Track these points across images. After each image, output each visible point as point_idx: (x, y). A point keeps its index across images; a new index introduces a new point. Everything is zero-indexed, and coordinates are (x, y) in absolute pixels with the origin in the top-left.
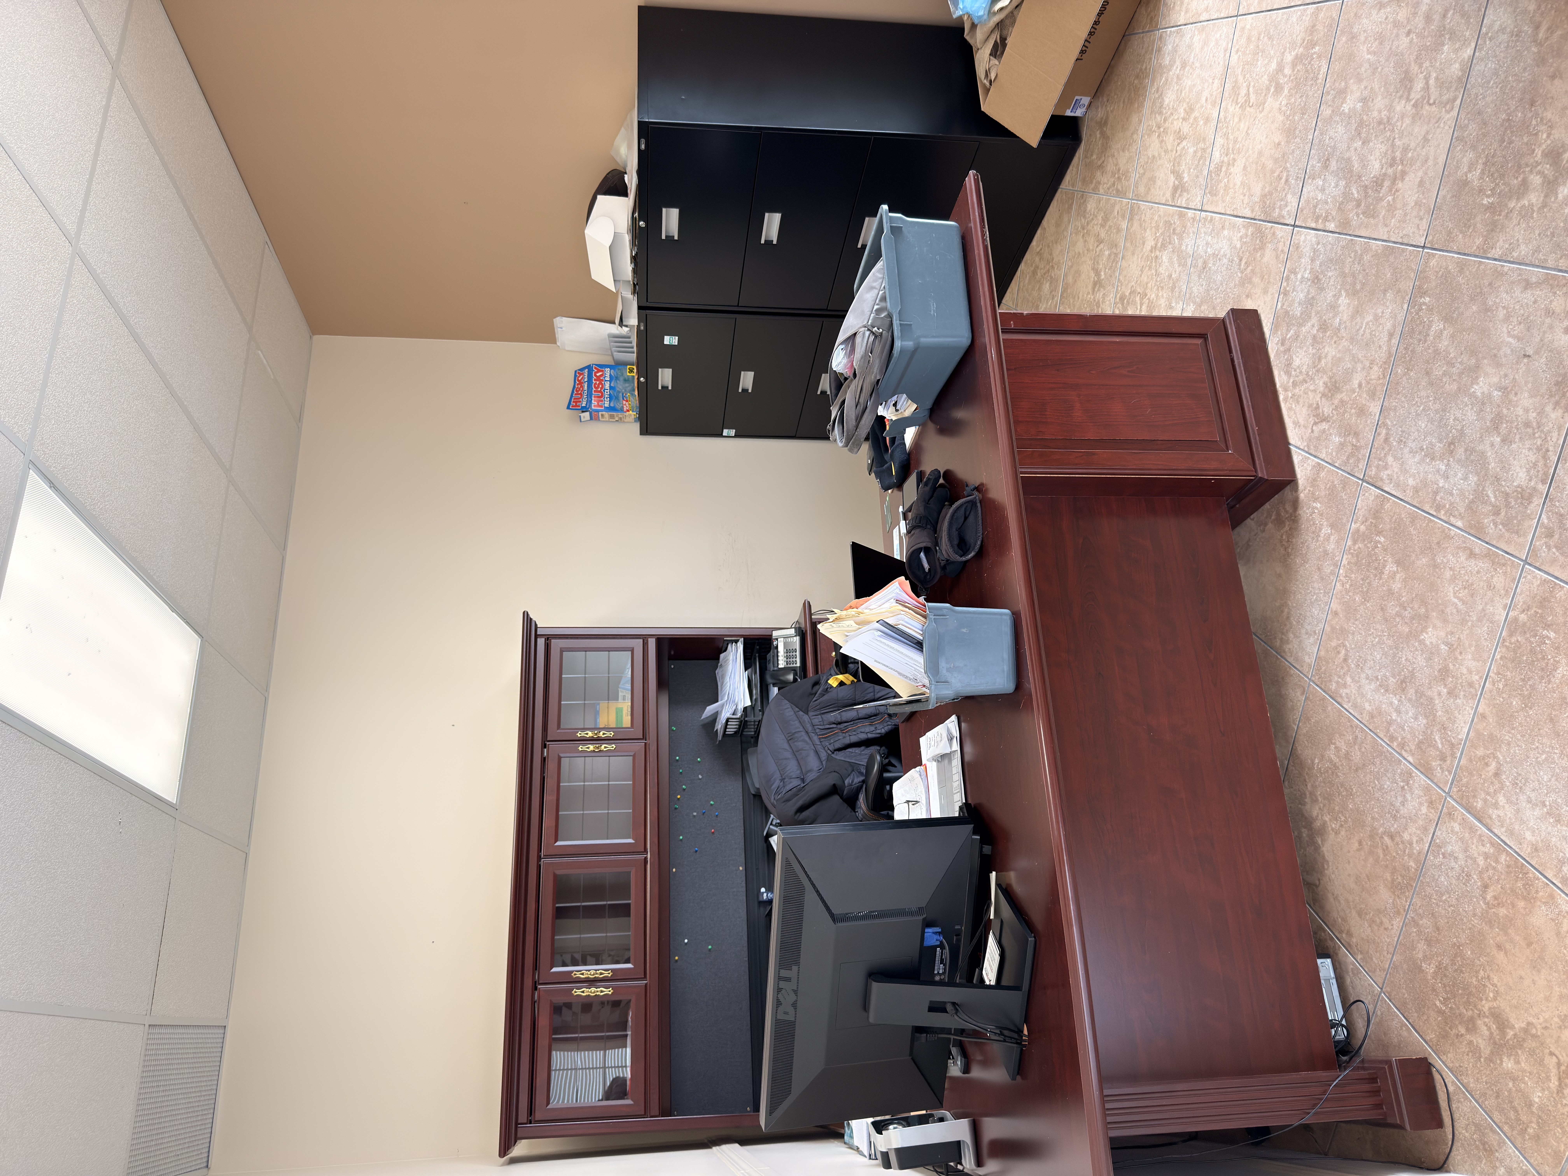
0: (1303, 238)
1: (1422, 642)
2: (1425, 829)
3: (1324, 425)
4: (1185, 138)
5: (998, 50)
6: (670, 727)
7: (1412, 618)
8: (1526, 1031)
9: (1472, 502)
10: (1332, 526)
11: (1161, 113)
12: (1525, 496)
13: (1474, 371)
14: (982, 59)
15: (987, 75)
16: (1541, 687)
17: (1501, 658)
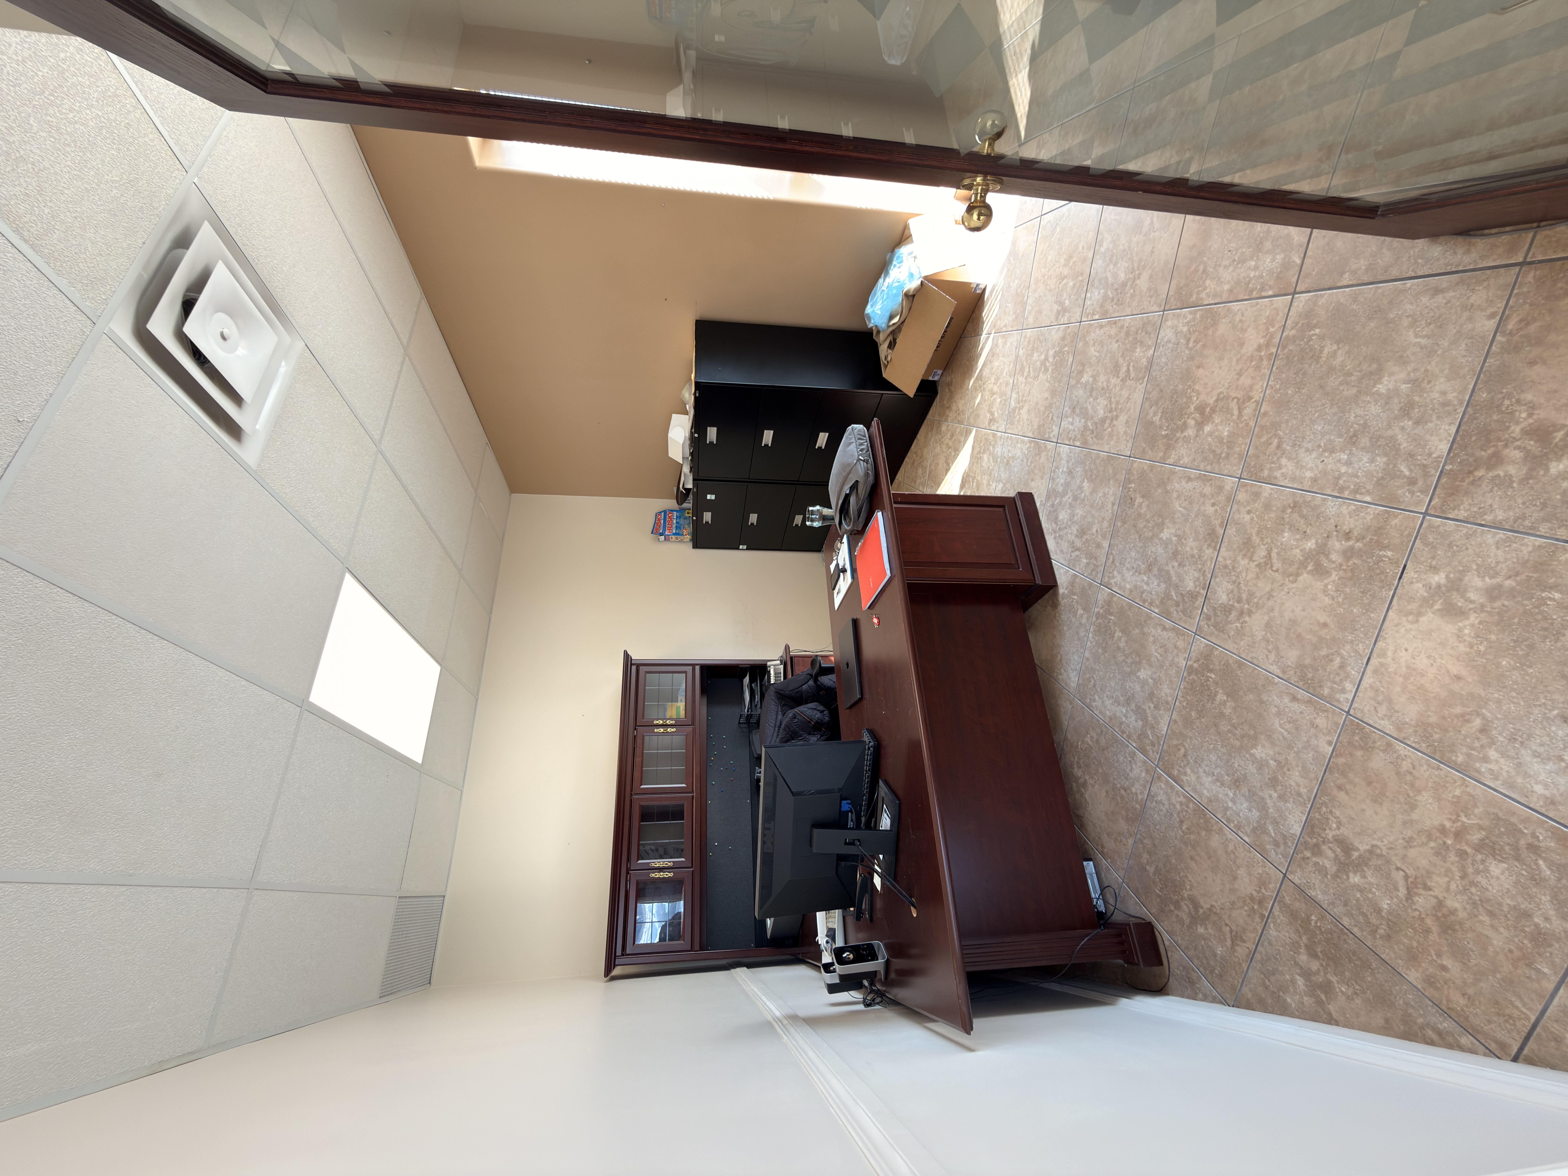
0: (1062, 450)
1: (1138, 677)
2: (1145, 787)
3: (1077, 553)
4: (995, 394)
5: (892, 345)
6: (707, 717)
7: (1132, 663)
8: (1210, 910)
9: (1163, 598)
10: (1084, 609)
11: (981, 380)
12: (1193, 596)
13: (1161, 526)
14: (883, 349)
15: (886, 358)
16: (1209, 705)
17: (1184, 688)
